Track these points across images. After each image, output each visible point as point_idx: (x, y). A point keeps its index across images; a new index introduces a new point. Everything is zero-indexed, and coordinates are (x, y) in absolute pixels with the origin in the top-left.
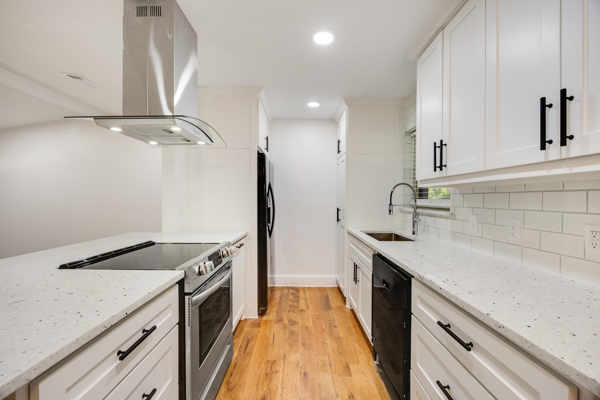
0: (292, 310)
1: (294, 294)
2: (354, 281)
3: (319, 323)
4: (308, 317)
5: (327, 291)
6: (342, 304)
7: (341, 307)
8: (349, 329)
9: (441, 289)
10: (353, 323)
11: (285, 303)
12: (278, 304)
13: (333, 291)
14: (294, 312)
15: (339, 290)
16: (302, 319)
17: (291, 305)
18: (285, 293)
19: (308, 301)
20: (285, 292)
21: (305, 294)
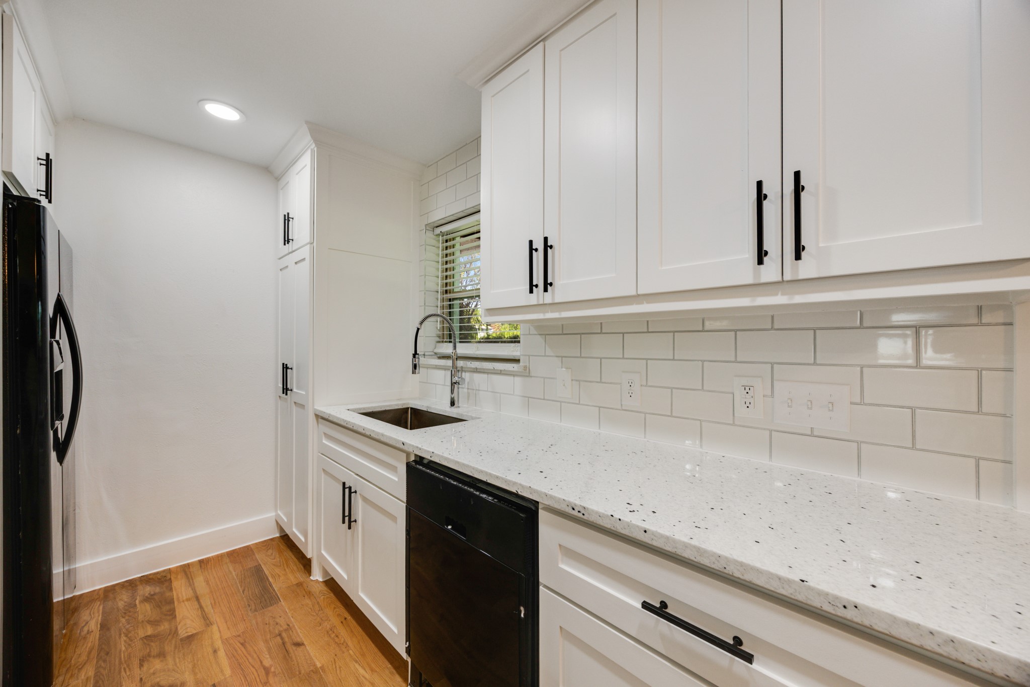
0: (154, 653)
1: (156, 597)
2: (344, 522)
3: (250, 654)
4: (215, 651)
5: (254, 554)
6: (300, 577)
7: (300, 585)
8: (333, 636)
9: (645, 531)
10: (339, 615)
11: (124, 638)
12: (94, 653)
13: (270, 552)
14: (162, 655)
15: (286, 540)
16: (194, 666)
17: (148, 638)
18: (121, 604)
19: (206, 602)
20: (121, 600)
21: (190, 585)
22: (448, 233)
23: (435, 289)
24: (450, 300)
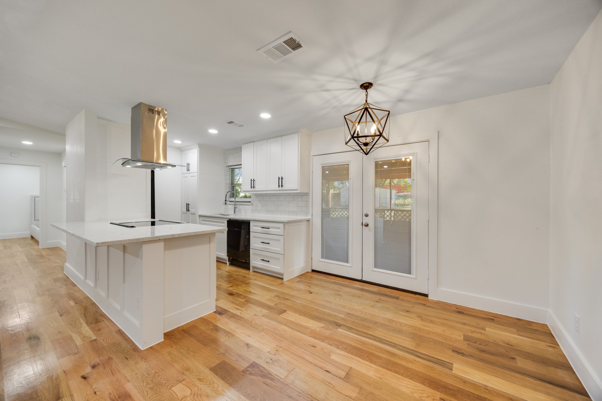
22: (233, 168)
23: (229, 183)
24: (233, 186)
